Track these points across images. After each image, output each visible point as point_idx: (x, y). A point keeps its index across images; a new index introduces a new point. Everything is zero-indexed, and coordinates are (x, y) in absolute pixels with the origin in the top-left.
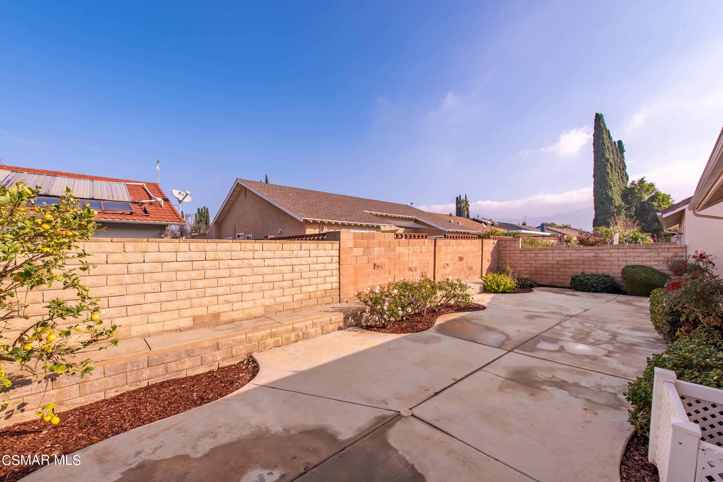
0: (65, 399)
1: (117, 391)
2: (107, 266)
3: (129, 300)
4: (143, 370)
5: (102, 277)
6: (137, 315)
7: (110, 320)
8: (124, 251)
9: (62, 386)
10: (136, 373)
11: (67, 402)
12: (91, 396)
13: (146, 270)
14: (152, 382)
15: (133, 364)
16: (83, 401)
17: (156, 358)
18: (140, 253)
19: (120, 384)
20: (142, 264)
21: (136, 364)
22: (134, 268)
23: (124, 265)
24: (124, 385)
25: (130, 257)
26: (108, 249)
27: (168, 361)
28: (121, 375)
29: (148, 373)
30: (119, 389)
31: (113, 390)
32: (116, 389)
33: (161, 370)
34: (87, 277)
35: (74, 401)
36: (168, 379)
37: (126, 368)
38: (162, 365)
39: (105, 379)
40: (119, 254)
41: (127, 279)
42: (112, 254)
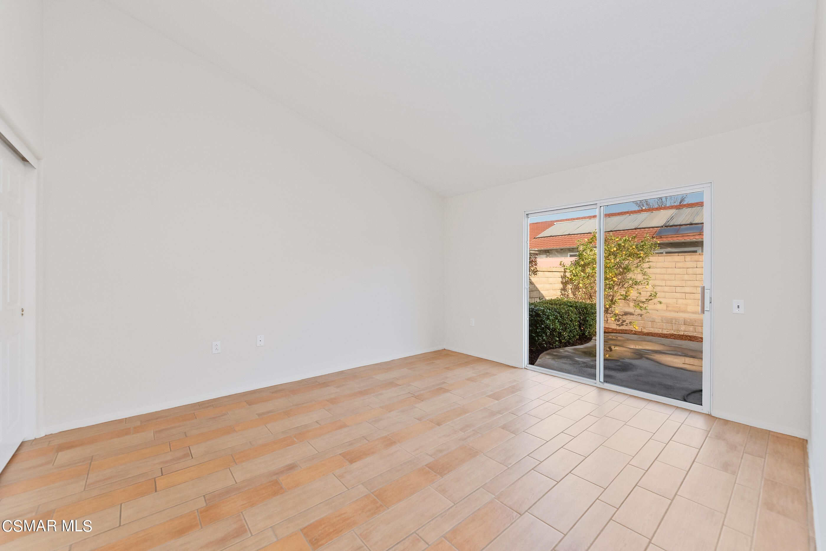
0: (646, 327)
1: (668, 332)
2: (675, 269)
3: (687, 290)
4: (681, 325)
5: (673, 275)
6: (691, 299)
7: (676, 299)
8: (685, 261)
9: (645, 320)
10: (677, 326)
11: (647, 328)
12: (656, 329)
13: (698, 273)
14: (686, 333)
15: (676, 320)
16: (653, 330)
17: (689, 321)
18: (694, 262)
19: (669, 328)
20: (696, 269)
21: (677, 321)
22: (690, 271)
23: (685, 269)
24: (671, 330)
25: (688, 264)
26: (676, 260)
27: (696, 325)
28: (670, 324)
29: (684, 328)
30: (668, 331)
31: (666, 330)
32: (667, 330)
33: (691, 328)
34: (665, 275)
35: (649, 329)
36: (696, 335)
37: (672, 322)
38: (692, 326)
39: (662, 323)
40: (682, 262)
41: (686, 277)
42: (677, 263)
